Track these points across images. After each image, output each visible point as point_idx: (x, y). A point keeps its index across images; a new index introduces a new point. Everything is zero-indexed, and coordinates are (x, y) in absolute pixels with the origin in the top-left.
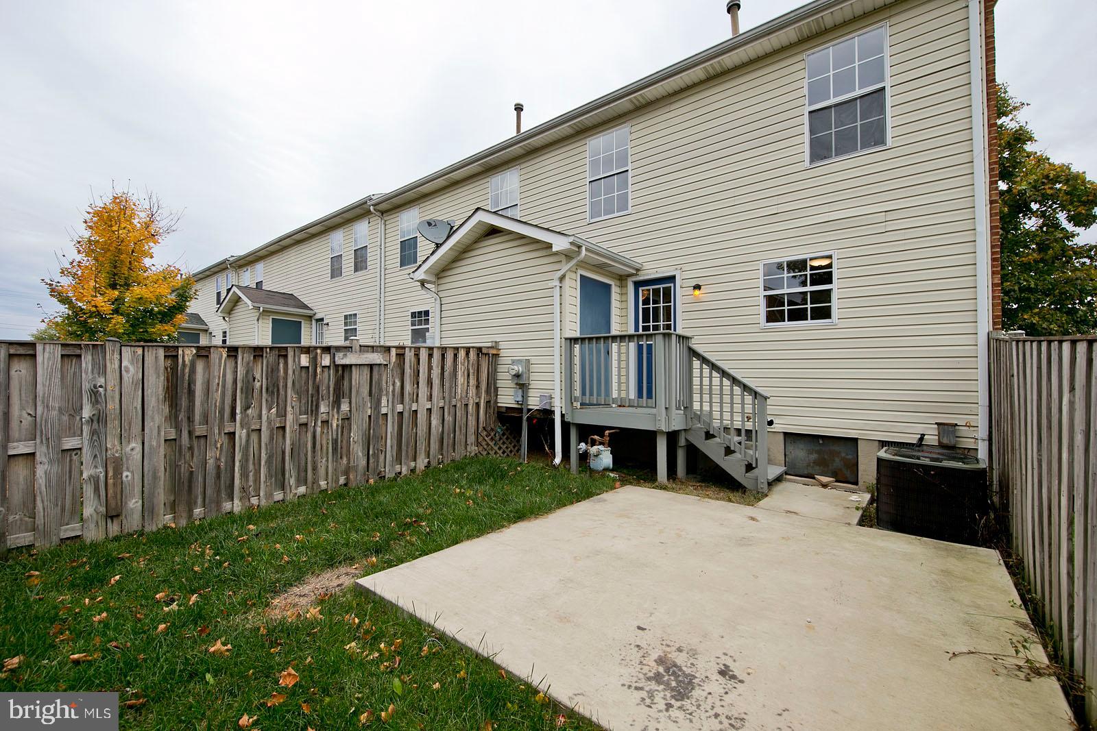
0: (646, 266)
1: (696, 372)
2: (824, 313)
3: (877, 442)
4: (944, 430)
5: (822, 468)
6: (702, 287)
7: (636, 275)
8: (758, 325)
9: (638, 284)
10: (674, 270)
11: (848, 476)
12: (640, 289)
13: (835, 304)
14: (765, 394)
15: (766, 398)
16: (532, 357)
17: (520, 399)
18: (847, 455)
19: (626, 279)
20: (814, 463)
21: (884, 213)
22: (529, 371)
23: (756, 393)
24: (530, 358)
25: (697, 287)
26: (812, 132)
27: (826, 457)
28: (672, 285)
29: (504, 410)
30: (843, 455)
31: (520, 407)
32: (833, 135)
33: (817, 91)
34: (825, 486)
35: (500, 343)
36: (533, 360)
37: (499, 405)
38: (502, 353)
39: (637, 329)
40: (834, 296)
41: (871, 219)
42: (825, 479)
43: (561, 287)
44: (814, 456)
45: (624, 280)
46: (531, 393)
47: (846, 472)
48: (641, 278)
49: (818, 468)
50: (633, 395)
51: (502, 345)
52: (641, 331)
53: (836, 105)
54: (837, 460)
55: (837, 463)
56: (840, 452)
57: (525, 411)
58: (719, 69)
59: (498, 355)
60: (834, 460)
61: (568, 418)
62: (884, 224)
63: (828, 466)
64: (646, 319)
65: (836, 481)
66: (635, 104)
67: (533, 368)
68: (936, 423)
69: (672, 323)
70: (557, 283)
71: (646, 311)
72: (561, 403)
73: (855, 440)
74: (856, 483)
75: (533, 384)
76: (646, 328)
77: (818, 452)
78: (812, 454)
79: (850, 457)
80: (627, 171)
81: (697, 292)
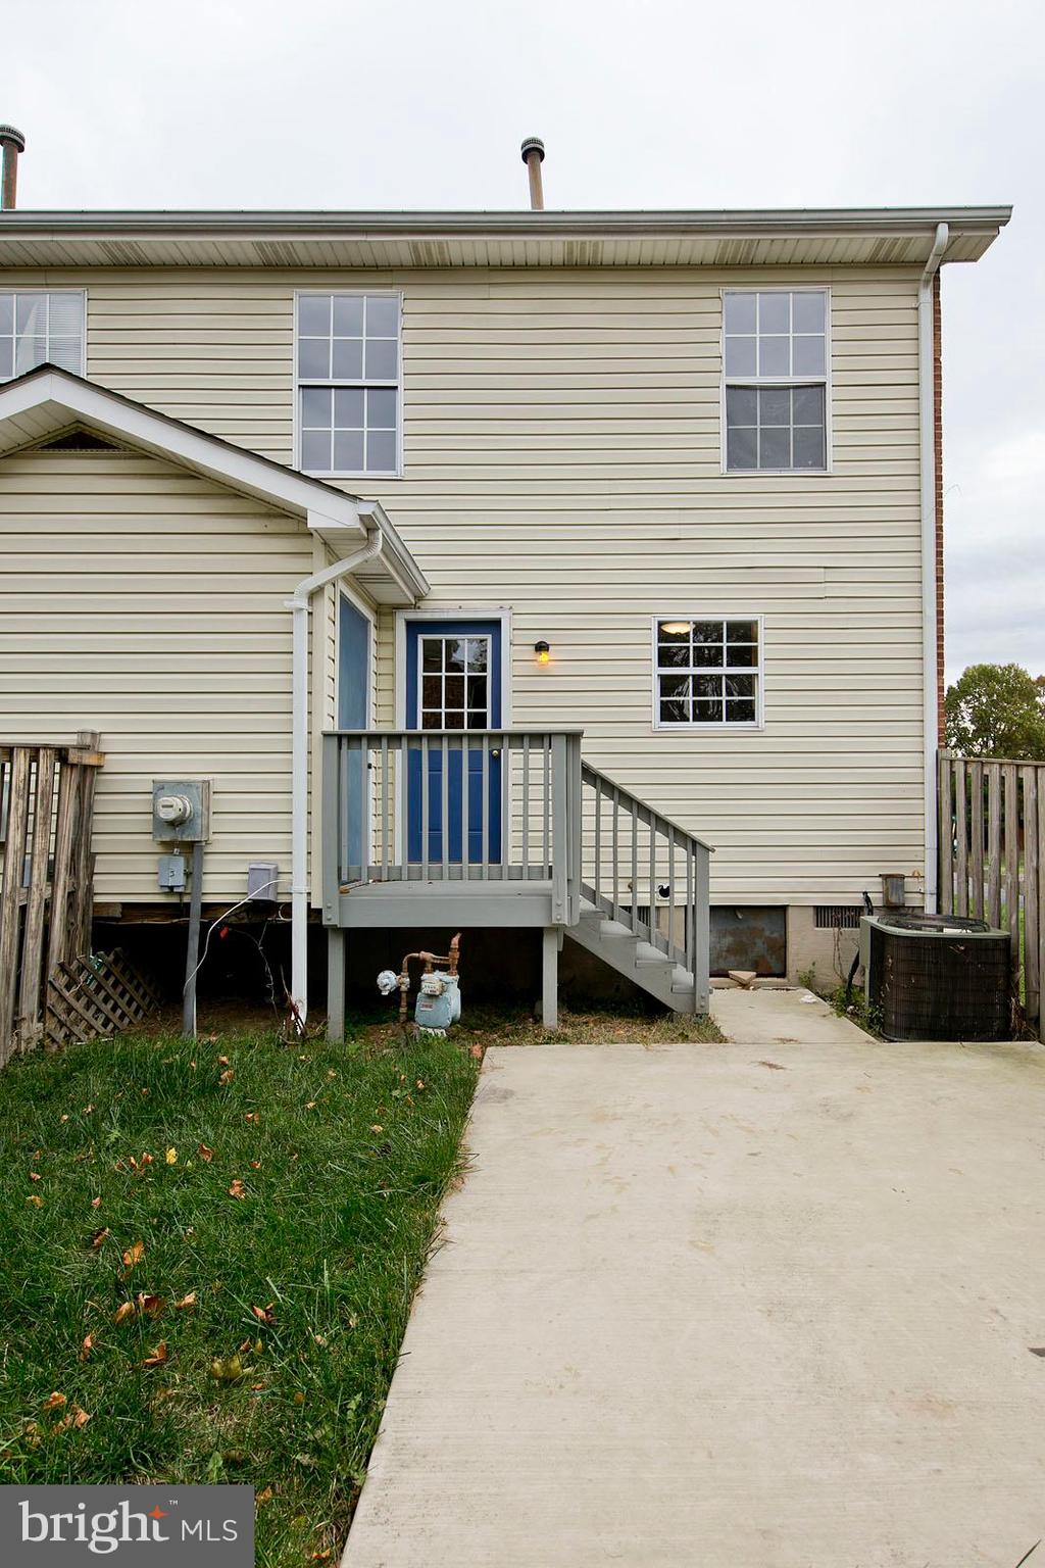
0: (437, 592)
1: (588, 807)
2: (743, 712)
3: (812, 909)
4: (892, 883)
5: (738, 957)
6: (551, 648)
7: (416, 607)
8: (648, 725)
9: (414, 628)
10: (497, 610)
11: (772, 965)
12: (421, 638)
13: (761, 699)
14: (709, 844)
15: (708, 849)
16: (215, 776)
17: (178, 880)
18: (772, 933)
19: (392, 614)
20: (727, 951)
21: (822, 570)
22: (208, 810)
23: (695, 843)
24: (210, 777)
25: (541, 647)
26: (730, 420)
27: (744, 939)
28: (489, 637)
29: (118, 913)
30: (767, 933)
31: (174, 900)
32: (759, 433)
33: (738, 355)
34: (744, 986)
35: (104, 737)
36: (219, 783)
37: (98, 899)
38: (111, 763)
39: (411, 721)
40: (760, 686)
41: (807, 575)
42: (746, 975)
43: (310, 614)
44: (728, 940)
45: (385, 615)
46: (211, 863)
47: (769, 960)
48: (427, 616)
49: (732, 958)
50: (399, 856)
51: (107, 743)
52: (420, 729)
53: (763, 388)
54: (759, 942)
55: (760, 947)
56: (763, 930)
57: (196, 910)
58: (589, 255)
59: (100, 767)
60: (755, 944)
61: (330, 919)
62: (823, 585)
63: (747, 953)
64: (432, 699)
65: (758, 976)
66: (418, 257)
67: (219, 802)
68: (880, 876)
69: (488, 710)
70: (304, 604)
71: (432, 686)
72: (309, 882)
73: (784, 908)
74: (783, 975)
75: (219, 843)
76: (431, 721)
77: (733, 933)
78: (724, 936)
79: (775, 935)
80: (395, 388)
81: (544, 657)
